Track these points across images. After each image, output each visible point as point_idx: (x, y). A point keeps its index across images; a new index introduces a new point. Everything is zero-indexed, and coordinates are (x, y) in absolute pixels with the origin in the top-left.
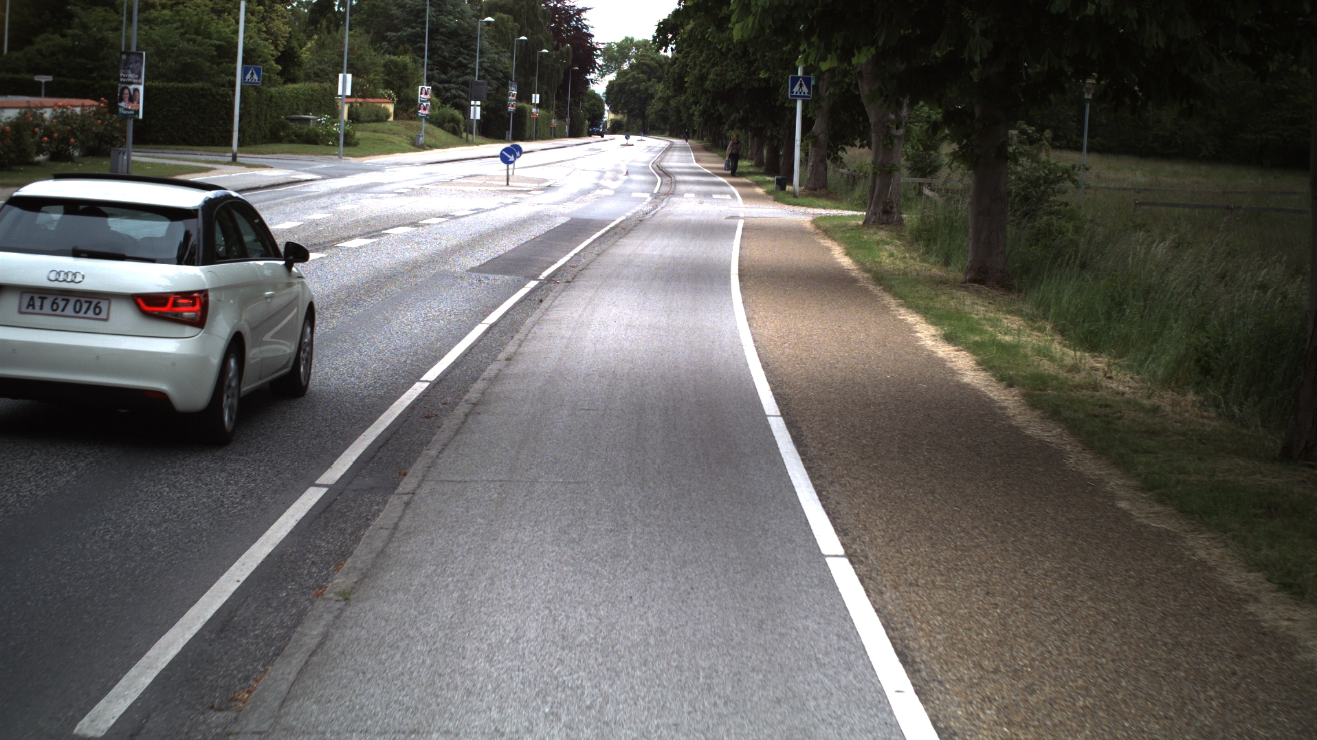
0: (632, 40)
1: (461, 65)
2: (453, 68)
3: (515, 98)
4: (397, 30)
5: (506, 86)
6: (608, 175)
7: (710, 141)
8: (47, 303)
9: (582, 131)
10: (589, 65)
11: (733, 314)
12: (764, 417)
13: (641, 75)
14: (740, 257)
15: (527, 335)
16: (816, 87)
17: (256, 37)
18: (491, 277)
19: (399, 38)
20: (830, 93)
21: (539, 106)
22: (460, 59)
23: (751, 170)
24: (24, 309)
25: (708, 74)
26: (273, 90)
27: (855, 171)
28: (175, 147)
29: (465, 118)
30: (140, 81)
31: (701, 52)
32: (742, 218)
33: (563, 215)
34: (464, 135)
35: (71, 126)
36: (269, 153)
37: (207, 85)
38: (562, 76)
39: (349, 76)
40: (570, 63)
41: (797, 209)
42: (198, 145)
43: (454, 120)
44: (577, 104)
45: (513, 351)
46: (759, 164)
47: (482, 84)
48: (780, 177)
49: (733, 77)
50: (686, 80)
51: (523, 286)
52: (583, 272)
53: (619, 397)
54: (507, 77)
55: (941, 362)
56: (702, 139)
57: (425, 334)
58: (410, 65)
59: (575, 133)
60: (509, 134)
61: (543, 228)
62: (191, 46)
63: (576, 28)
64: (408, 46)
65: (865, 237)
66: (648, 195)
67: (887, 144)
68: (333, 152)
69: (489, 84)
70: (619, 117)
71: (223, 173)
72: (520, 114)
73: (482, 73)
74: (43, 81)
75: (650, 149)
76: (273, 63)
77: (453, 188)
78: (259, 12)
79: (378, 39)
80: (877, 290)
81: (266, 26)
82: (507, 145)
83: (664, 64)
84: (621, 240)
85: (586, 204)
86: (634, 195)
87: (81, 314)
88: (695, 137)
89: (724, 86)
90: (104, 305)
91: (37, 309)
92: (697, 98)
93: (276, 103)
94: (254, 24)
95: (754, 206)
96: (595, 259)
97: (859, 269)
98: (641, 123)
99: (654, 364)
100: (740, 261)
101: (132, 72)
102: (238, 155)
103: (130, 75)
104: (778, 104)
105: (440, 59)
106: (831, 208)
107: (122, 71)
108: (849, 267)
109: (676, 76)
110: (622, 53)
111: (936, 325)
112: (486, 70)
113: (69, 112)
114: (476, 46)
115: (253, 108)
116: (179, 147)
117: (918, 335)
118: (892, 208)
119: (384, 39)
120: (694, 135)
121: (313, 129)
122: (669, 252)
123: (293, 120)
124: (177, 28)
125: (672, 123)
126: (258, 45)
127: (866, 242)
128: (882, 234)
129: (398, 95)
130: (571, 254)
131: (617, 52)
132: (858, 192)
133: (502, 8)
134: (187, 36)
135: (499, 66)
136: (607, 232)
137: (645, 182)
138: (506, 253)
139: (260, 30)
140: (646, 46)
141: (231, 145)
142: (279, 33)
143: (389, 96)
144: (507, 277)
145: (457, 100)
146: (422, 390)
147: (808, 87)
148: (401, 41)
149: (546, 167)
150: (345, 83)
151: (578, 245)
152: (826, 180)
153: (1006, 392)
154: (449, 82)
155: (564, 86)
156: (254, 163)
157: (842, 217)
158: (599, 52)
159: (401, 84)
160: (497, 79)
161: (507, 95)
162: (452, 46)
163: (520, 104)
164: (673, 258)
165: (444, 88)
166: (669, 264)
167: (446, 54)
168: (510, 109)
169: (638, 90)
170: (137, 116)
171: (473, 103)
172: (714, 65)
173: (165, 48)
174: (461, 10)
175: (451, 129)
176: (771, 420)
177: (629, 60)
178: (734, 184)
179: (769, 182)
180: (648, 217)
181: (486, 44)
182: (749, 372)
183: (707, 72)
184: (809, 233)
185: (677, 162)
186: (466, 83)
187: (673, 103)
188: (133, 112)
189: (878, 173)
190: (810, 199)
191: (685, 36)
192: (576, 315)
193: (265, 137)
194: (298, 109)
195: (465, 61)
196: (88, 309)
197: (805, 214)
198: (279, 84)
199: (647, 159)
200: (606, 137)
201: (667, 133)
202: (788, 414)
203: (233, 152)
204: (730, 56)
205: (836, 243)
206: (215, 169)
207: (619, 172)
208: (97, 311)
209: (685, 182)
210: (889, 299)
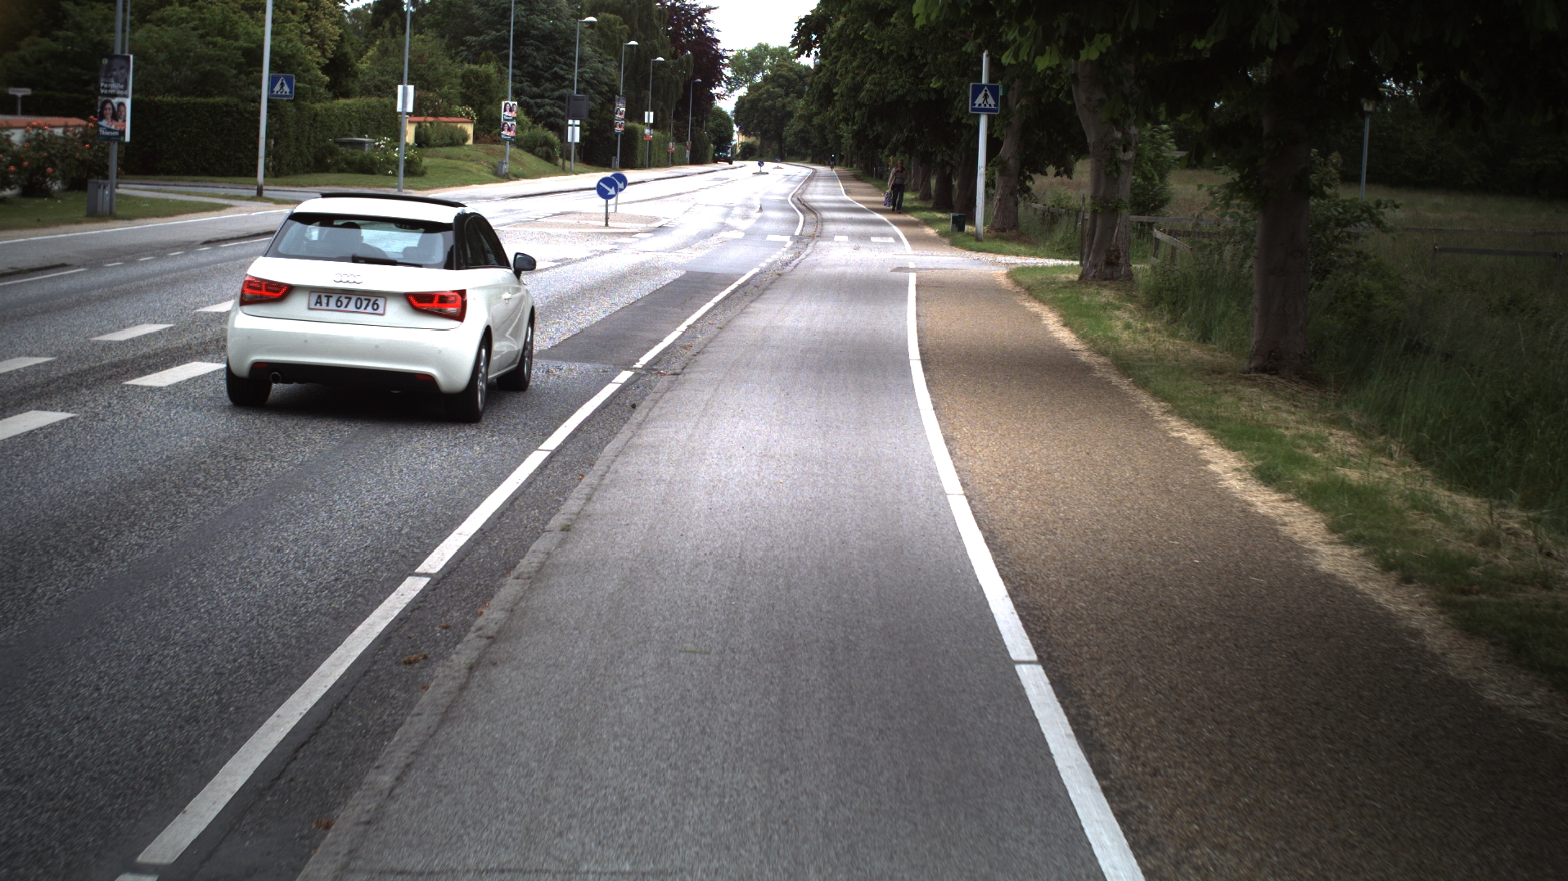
0: (766, 47)
1: (556, 76)
2: (547, 80)
3: (623, 117)
4: (478, 33)
5: (612, 101)
6: (737, 211)
7: (861, 169)
8: (333, 301)
9: (706, 156)
10: (714, 77)
11: (923, 430)
12: (1009, 665)
13: (777, 89)
14: (919, 330)
15: (602, 477)
16: (1005, 98)
17: (296, 39)
18: (565, 366)
19: (481, 43)
20: (1021, 106)
21: (653, 126)
22: (556, 69)
23: (916, 204)
24: (312, 306)
25: (863, 83)
26: (318, 106)
27: (1053, 206)
28: (191, 178)
29: (562, 141)
30: (126, 93)
31: (854, 55)
32: (913, 270)
33: (675, 267)
34: (560, 161)
35: (48, 152)
36: (310, 185)
37: (234, 100)
38: (681, 91)
39: (411, 88)
40: (691, 74)
41: (983, 256)
42: (222, 175)
43: (547, 143)
44: (700, 124)
45: (575, 509)
46: (925, 197)
47: (583, 99)
48: (957, 214)
49: (896, 87)
50: (835, 91)
51: (610, 381)
52: (697, 358)
53: (748, 617)
54: (614, 91)
55: (1268, 526)
56: (852, 166)
57: (446, 473)
58: (494, 76)
59: (697, 159)
60: (617, 161)
61: (645, 287)
62: (211, 51)
63: (699, 32)
64: (491, 53)
65: (1085, 298)
66: (787, 238)
67: (1111, 172)
68: (392, 184)
69: (592, 99)
70: (751, 140)
71: (240, 212)
72: (630, 136)
73: (582, 86)
74: (19, 95)
75: (788, 178)
76: (319, 72)
77: (536, 230)
78: (302, 10)
79: (455, 44)
80: (1125, 385)
81: (311, 26)
82: (609, 174)
83: (805, 76)
84: (753, 305)
85: (707, 251)
86: (770, 238)
87: (362, 310)
88: (843, 163)
89: (883, 99)
90: (381, 302)
91: (324, 306)
92: (849, 114)
93: (321, 122)
94: (295, 23)
95: (926, 252)
96: (716, 336)
97: (1088, 350)
98: (777, 147)
99: (806, 540)
100: (919, 337)
101: (117, 81)
102: (264, 188)
103: (113, 85)
104: (951, 121)
105: (531, 69)
106: (1025, 255)
107: (102, 79)
108: (1072, 346)
109: (821, 86)
110: (754, 63)
111: (1235, 450)
112: (587, 82)
113: (46, 134)
114: (575, 53)
115: (291, 129)
116: (196, 178)
117: (1212, 467)
118: (1118, 258)
119: (463, 43)
120: (841, 161)
121: (368, 155)
122: (819, 323)
123: (343, 144)
124: (194, 29)
125: (815, 146)
126: (298, 50)
127: (1088, 306)
128: (1107, 295)
129: (479, 113)
130: (683, 327)
131: (749, 61)
132: (1059, 235)
133: (608, 9)
134: (209, 39)
135: (605, 78)
136: (734, 292)
137: (784, 221)
138: (592, 326)
139: (303, 32)
140: (782, 54)
141: (256, 176)
142: (327, 35)
143: (468, 114)
144: (588, 366)
145: (552, 119)
146: (414, 594)
147: (995, 98)
148: (483, 46)
149: (659, 201)
150: (406, 97)
151: (694, 313)
152: (1016, 218)
153: (1403, 591)
154: (542, 96)
155: (683, 103)
156: (285, 198)
157: (1044, 268)
158: (726, 61)
159: (483, 99)
160: (601, 93)
161: (614, 113)
162: (545, 52)
163: (629, 124)
164: (826, 333)
165: (536, 104)
166: (821, 343)
167: (539, 63)
168: (618, 129)
169: (773, 107)
170: (122, 139)
171: (570, 122)
172: (871, 72)
173: (178, 54)
174: (557, 8)
175: (545, 155)
176: (1023, 671)
177: (763, 72)
178: (897, 223)
179: (941, 220)
180: (788, 268)
181: (588, 50)
182: (965, 554)
183: (862, 81)
184: (1007, 292)
185: (823, 194)
186: (561, 98)
187: (816, 121)
188: (117, 133)
189: (1100, 211)
190: (998, 244)
191: (833, 35)
192: (682, 436)
193: (308, 165)
194: (350, 130)
195: (562, 72)
196: (367, 305)
197: (994, 263)
198: (326, 99)
199: (785, 191)
200: (736, 163)
201: (809, 159)
202: (1050, 658)
203: (257, 184)
204: (891, 60)
205: (1046, 308)
206: (231, 206)
207: (752, 208)
208: (375, 307)
209: (834, 221)
210: (1146, 401)
